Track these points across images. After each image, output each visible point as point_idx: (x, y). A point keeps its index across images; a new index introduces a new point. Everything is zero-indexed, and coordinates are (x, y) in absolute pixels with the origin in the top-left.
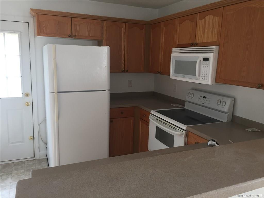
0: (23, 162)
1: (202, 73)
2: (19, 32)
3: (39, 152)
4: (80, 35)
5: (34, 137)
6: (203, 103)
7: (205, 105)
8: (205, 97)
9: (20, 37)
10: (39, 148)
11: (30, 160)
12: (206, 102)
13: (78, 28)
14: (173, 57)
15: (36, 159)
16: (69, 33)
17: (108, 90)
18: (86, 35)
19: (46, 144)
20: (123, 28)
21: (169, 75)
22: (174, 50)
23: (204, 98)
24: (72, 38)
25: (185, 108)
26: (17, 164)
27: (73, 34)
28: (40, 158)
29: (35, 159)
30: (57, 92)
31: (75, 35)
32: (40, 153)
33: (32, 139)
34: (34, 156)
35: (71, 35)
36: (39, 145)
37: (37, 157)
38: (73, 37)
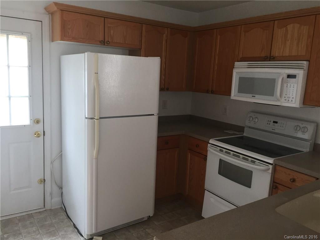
0: (30, 216)
1: (286, 94)
2: (29, 34)
3: (51, 199)
4: (114, 41)
5: (44, 180)
6: (273, 129)
7: (276, 131)
8: (275, 122)
9: (30, 41)
10: (51, 194)
11: (39, 212)
12: (278, 128)
13: (112, 32)
14: (236, 72)
15: (48, 210)
16: (101, 38)
17: (157, 115)
18: (122, 42)
19: (61, 188)
20: (164, 35)
21: (230, 95)
22: (237, 64)
23: (273, 122)
24: (104, 45)
25: (245, 134)
26: (22, 219)
27: (106, 40)
28: (52, 208)
29: (46, 210)
30: (99, 118)
31: (109, 41)
32: (52, 201)
33: (42, 183)
34: (44, 206)
35: (103, 41)
36: (51, 190)
37: (48, 207)
38: (106, 44)
